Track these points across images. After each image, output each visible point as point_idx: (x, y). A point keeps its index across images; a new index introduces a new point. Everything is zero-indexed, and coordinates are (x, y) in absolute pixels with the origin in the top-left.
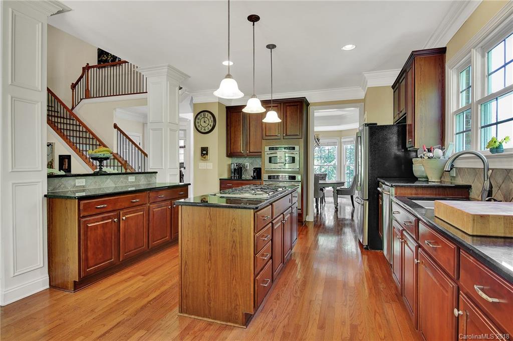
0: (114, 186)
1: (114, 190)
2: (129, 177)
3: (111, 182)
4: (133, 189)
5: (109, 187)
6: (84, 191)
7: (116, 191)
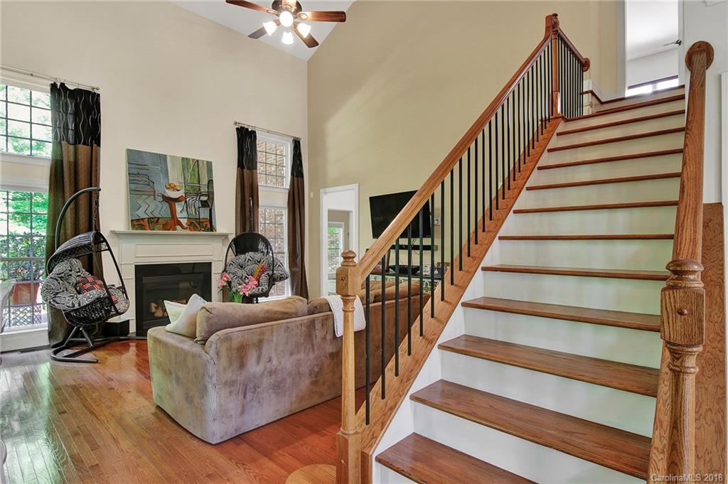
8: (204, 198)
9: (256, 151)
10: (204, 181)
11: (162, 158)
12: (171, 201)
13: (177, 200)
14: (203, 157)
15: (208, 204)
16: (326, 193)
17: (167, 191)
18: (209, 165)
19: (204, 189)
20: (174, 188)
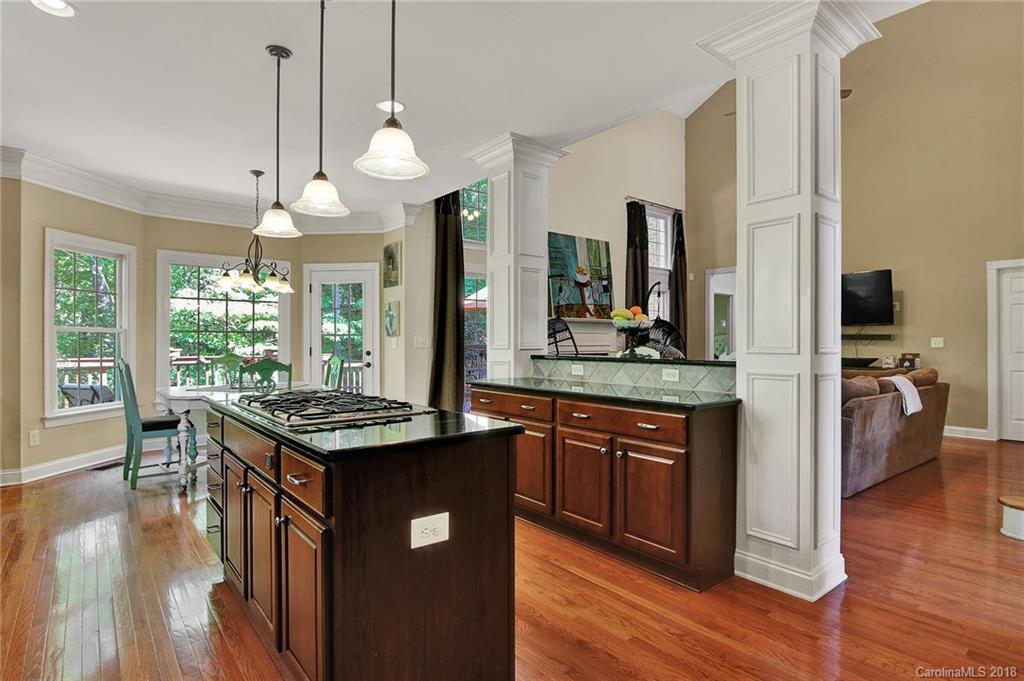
0: (632, 384)
1: (631, 393)
2: (664, 370)
3: (626, 376)
4: (675, 400)
5: (622, 386)
6: (582, 384)
7: (636, 397)
8: (605, 283)
9: (646, 228)
10: (604, 265)
11: (572, 239)
12: (580, 286)
13: (585, 285)
14: (602, 238)
15: (607, 289)
16: (713, 274)
17: (578, 275)
18: (607, 244)
19: (604, 273)
20: (581, 272)
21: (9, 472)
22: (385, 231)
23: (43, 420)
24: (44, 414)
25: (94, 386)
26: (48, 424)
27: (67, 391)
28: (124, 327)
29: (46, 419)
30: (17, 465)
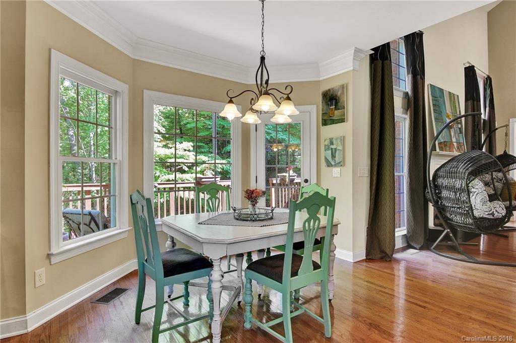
11: (442, 91)
15: (461, 131)
18: (458, 96)
20: (448, 117)
21: (13, 320)
22: (321, 79)
23: (49, 256)
24: (50, 249)
25: (93, 211)
26: (54, 260)
27: (67, 215)
28: (118, 159)
29: (52, 255)
30: (23, 311)
